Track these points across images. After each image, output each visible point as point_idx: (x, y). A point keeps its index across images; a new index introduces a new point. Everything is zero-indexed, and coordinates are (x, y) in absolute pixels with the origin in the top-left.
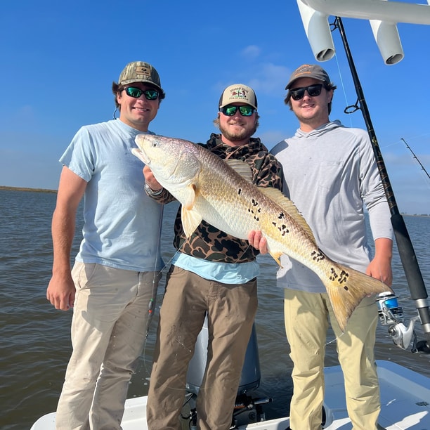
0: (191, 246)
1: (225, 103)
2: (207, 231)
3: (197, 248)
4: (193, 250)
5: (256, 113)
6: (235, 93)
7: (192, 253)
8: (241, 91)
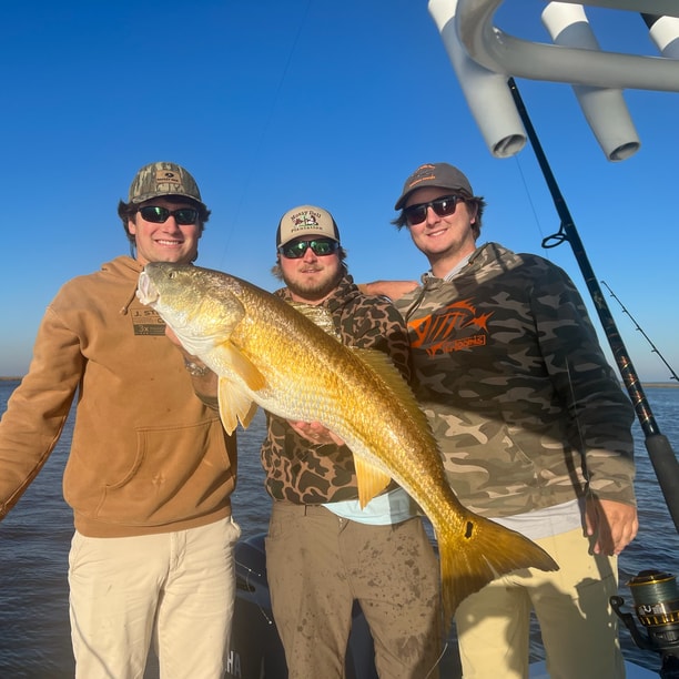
0: (296, 490)
1: (286, 236)
2: (315, 455)
3: (308, 491)
4: (302, 495)
5: (340, 248)
6: (298, 222)
7: (301, 500)
8: (308, 216)
